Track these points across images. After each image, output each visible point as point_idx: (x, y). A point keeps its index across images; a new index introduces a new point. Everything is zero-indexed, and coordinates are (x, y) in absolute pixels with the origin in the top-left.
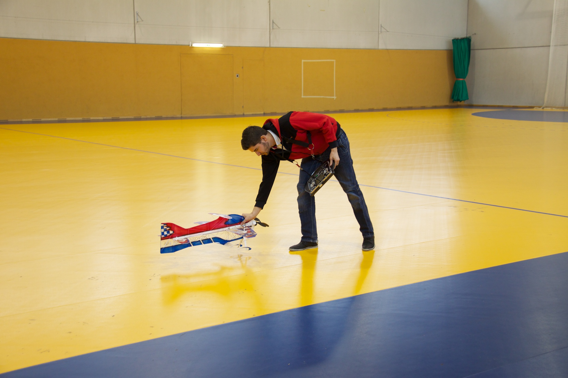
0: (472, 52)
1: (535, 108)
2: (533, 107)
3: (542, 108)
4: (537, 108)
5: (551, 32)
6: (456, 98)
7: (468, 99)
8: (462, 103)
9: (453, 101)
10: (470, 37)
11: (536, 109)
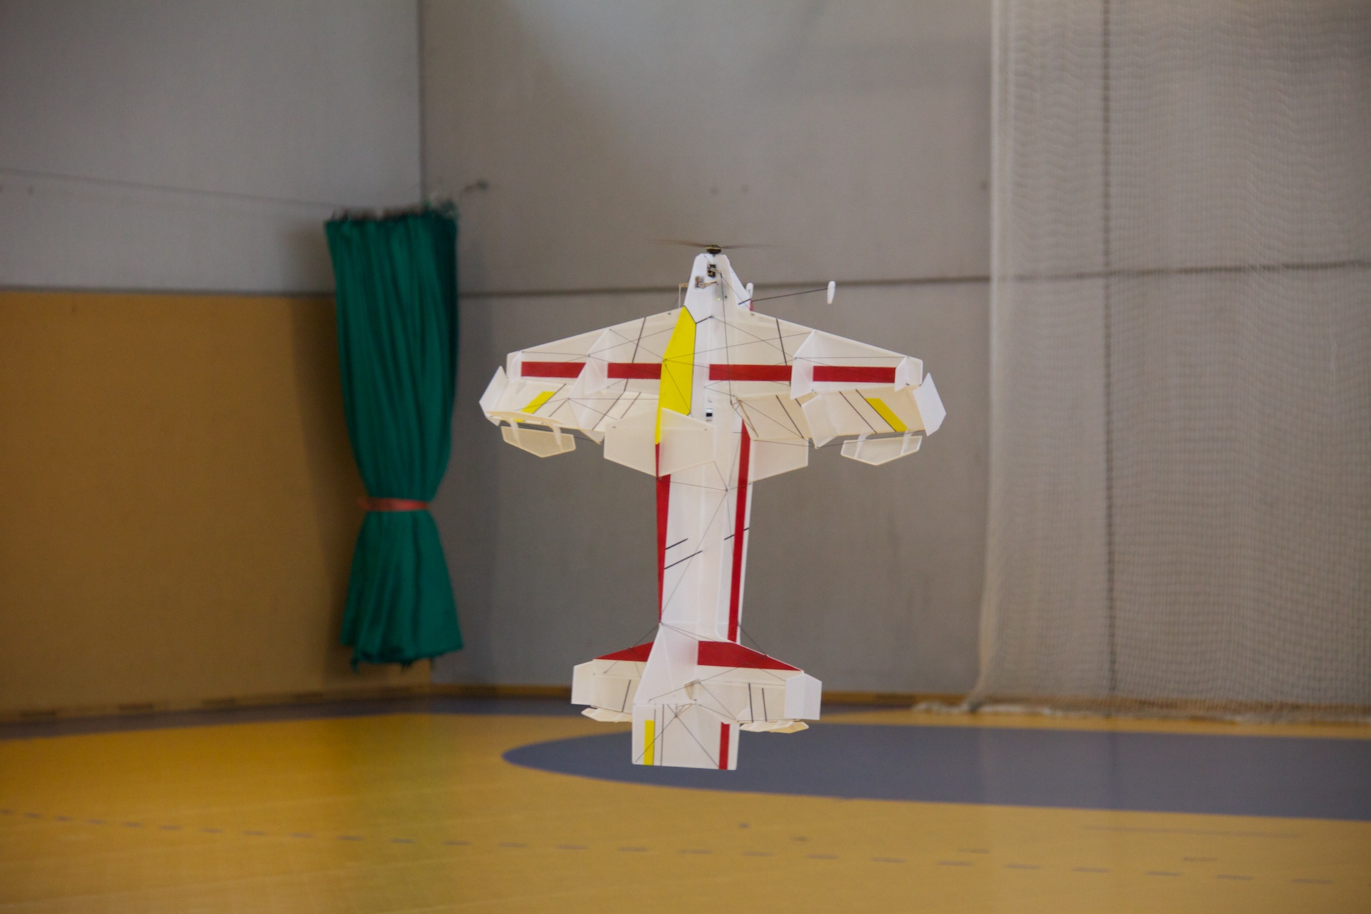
0: (466, 309)
1: (922, 706)
2: (903, 702)
3: (965, 707)
4: (935, 707)
5: (985, 186)
6: (372, 640)
7: (459, 646)
8: (420, 676)
9: (355, 662)
10: (450, 205)
11: (928, 711)
